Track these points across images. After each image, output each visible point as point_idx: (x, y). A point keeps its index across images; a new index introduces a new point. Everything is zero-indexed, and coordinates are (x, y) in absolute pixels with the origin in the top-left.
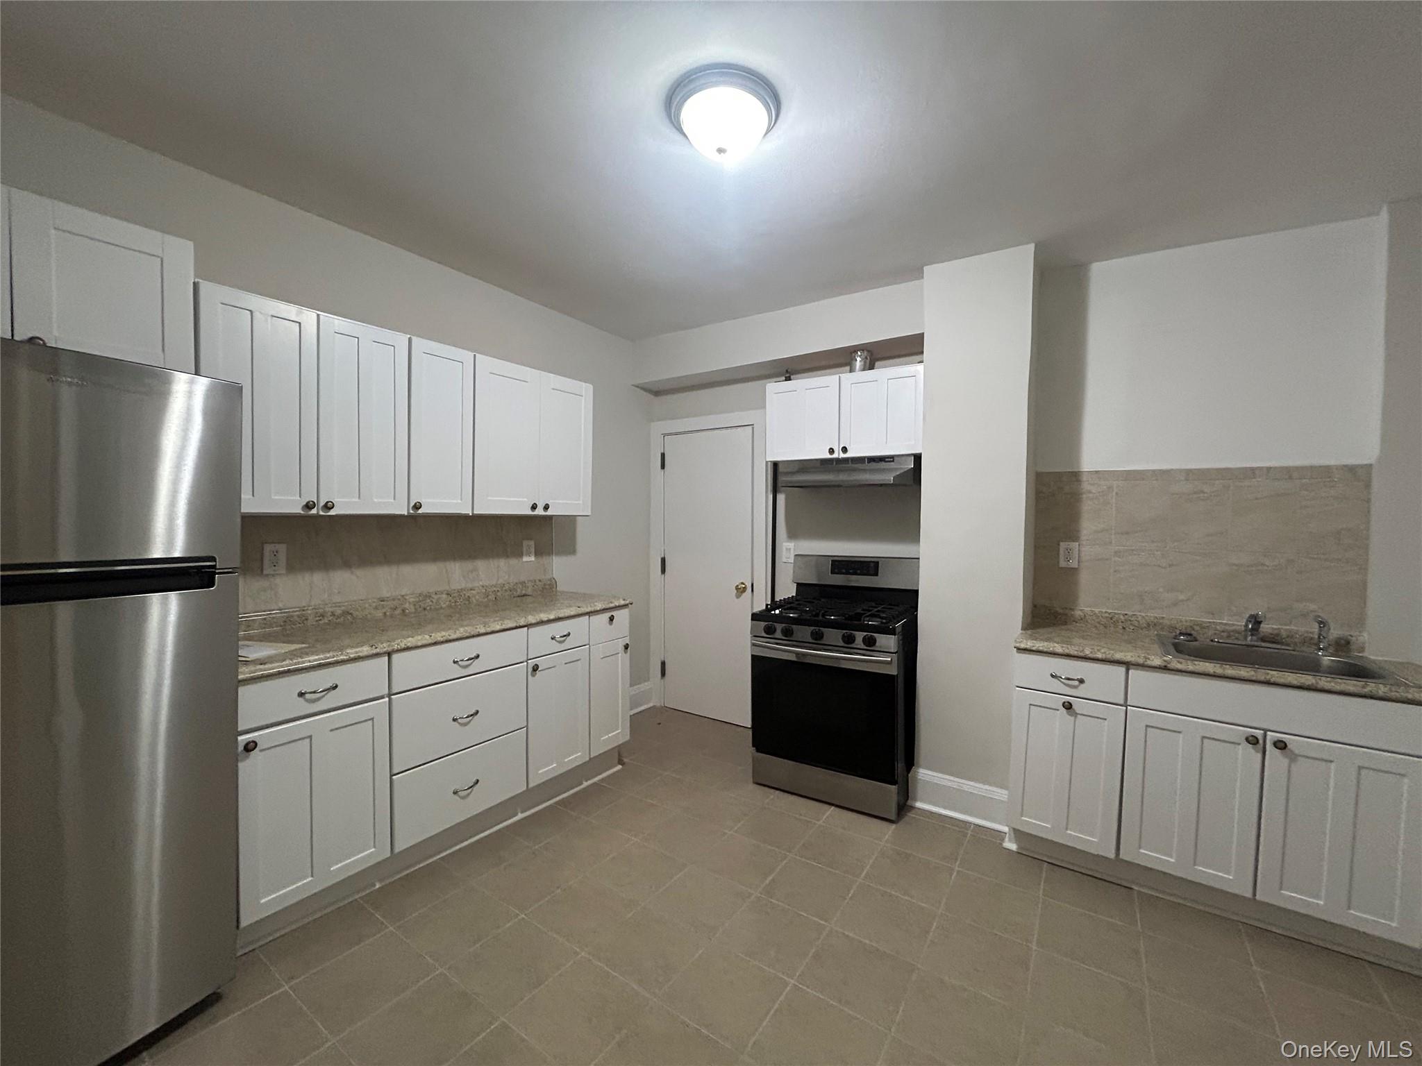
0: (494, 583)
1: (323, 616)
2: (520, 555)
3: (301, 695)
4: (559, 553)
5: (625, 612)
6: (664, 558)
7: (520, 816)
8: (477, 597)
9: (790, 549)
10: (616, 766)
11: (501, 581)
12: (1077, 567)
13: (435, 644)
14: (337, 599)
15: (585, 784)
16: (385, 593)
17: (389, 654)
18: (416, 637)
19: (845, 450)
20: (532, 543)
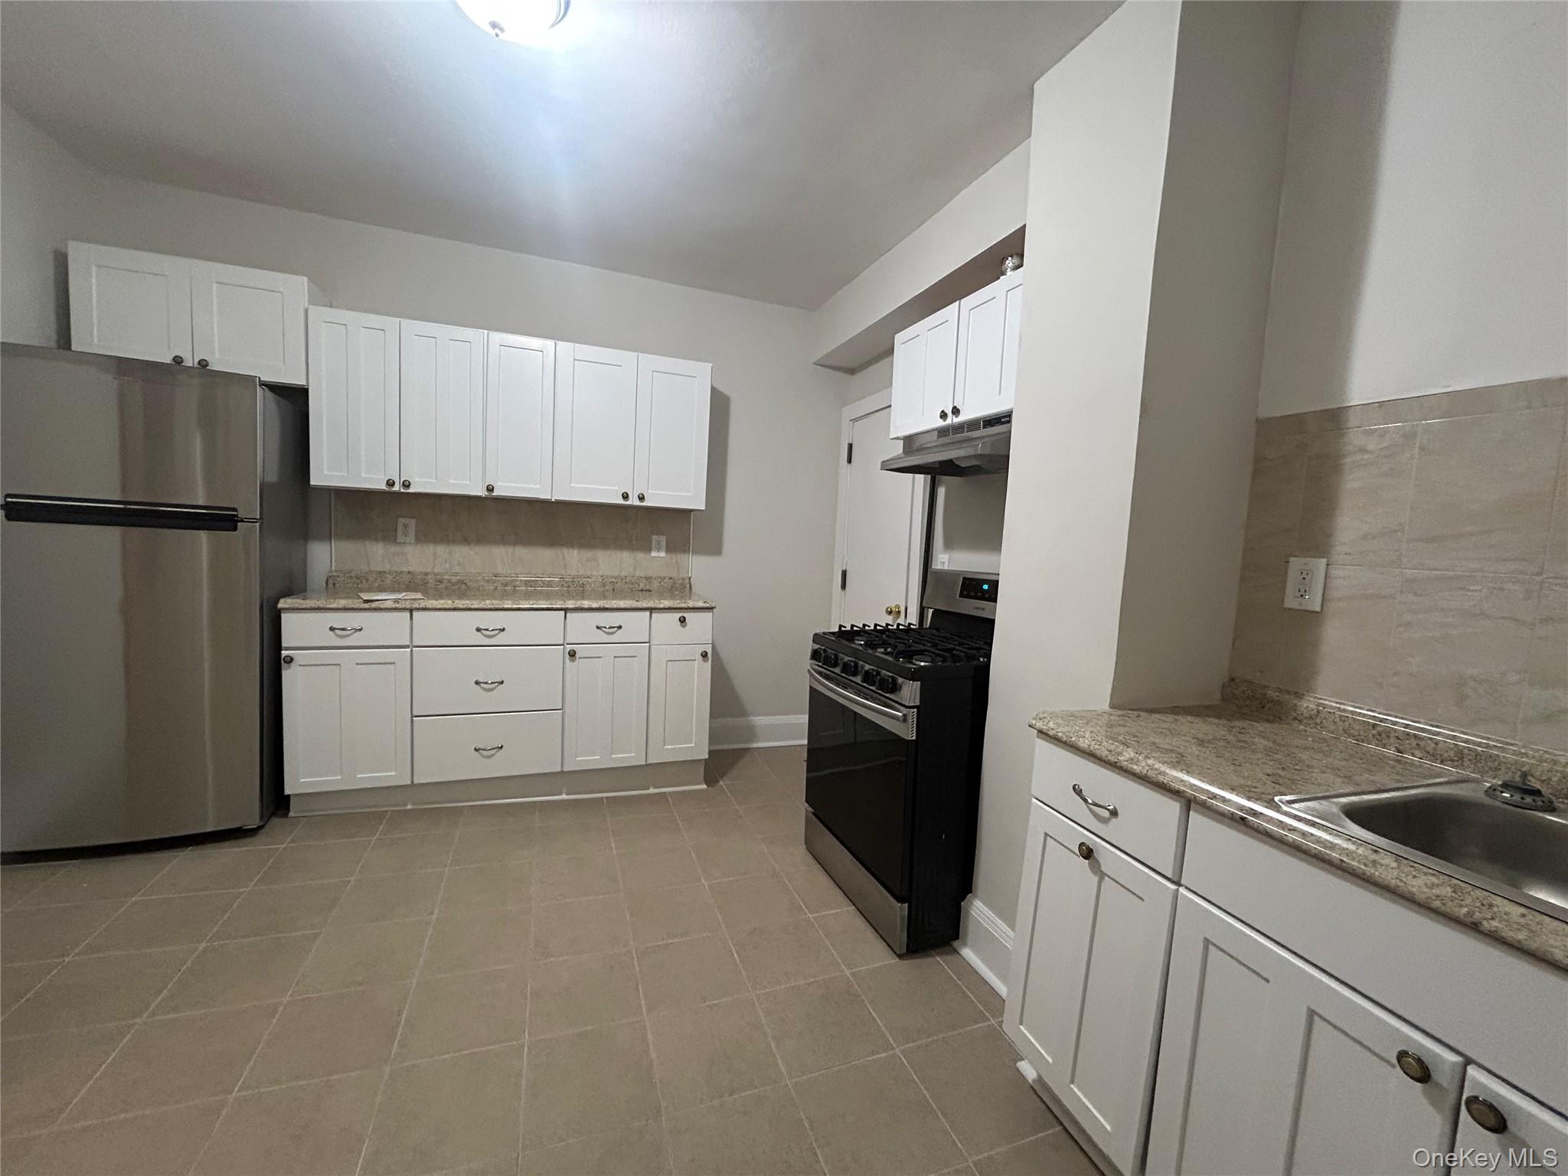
0: (617, 574)
1: (441, 582)
2: (648, 549)
3: (332, 629)
4: (696, 552)
5: (707, 616)
6: (846, 571)
7: (564, 797)
8: (593, 586)
9: (944, 563)
10: (702, 784)
11: (623, 574)
12: (1318, 609)
13: (455, 609)
14: (457, 569)
15: (652, 791)
16: (500, 570)
17: (411, 611)
18: (439, 601)
19: (956, 411)
20: (663, 539)
